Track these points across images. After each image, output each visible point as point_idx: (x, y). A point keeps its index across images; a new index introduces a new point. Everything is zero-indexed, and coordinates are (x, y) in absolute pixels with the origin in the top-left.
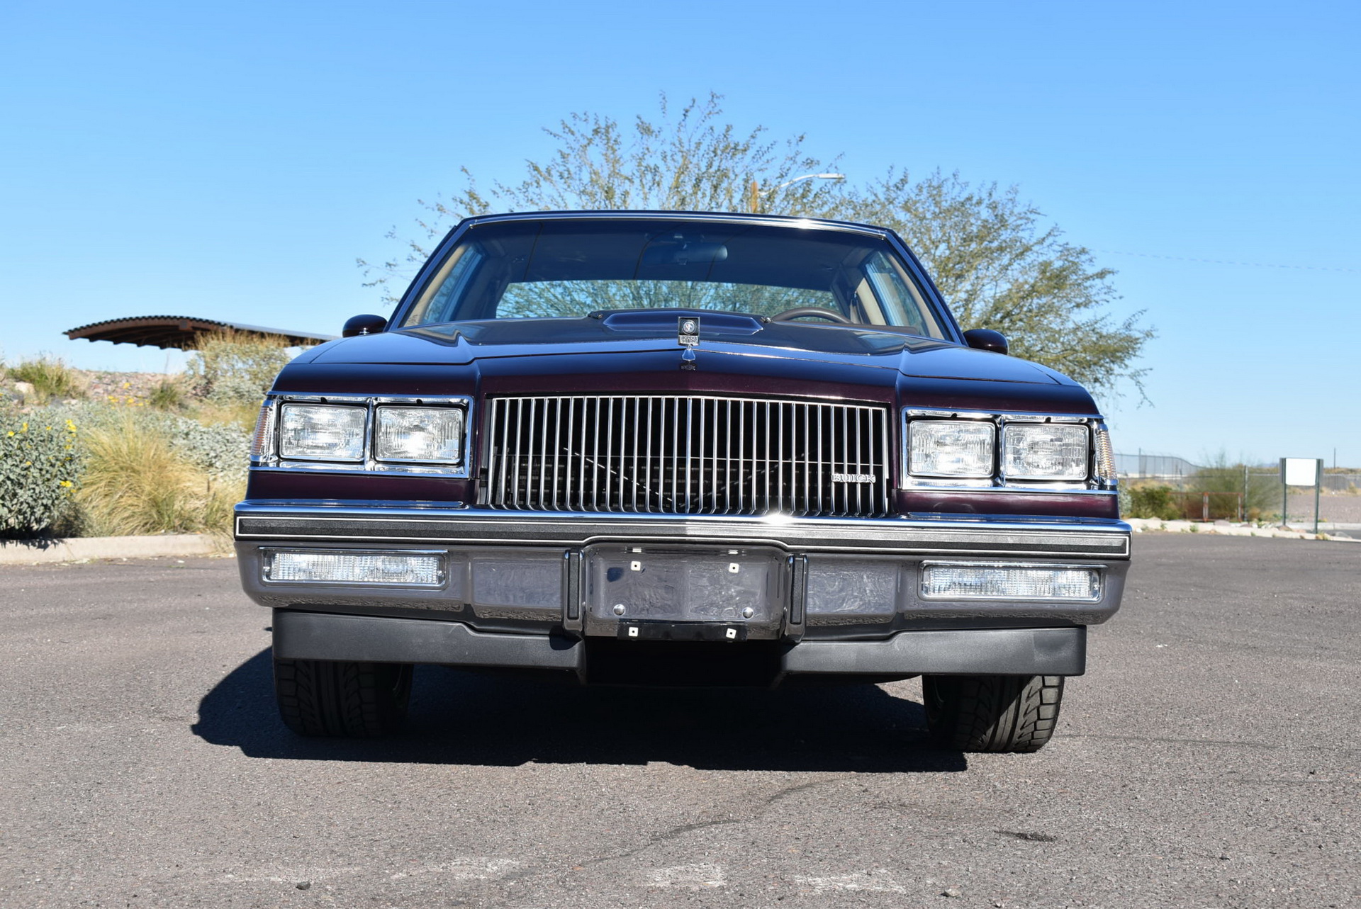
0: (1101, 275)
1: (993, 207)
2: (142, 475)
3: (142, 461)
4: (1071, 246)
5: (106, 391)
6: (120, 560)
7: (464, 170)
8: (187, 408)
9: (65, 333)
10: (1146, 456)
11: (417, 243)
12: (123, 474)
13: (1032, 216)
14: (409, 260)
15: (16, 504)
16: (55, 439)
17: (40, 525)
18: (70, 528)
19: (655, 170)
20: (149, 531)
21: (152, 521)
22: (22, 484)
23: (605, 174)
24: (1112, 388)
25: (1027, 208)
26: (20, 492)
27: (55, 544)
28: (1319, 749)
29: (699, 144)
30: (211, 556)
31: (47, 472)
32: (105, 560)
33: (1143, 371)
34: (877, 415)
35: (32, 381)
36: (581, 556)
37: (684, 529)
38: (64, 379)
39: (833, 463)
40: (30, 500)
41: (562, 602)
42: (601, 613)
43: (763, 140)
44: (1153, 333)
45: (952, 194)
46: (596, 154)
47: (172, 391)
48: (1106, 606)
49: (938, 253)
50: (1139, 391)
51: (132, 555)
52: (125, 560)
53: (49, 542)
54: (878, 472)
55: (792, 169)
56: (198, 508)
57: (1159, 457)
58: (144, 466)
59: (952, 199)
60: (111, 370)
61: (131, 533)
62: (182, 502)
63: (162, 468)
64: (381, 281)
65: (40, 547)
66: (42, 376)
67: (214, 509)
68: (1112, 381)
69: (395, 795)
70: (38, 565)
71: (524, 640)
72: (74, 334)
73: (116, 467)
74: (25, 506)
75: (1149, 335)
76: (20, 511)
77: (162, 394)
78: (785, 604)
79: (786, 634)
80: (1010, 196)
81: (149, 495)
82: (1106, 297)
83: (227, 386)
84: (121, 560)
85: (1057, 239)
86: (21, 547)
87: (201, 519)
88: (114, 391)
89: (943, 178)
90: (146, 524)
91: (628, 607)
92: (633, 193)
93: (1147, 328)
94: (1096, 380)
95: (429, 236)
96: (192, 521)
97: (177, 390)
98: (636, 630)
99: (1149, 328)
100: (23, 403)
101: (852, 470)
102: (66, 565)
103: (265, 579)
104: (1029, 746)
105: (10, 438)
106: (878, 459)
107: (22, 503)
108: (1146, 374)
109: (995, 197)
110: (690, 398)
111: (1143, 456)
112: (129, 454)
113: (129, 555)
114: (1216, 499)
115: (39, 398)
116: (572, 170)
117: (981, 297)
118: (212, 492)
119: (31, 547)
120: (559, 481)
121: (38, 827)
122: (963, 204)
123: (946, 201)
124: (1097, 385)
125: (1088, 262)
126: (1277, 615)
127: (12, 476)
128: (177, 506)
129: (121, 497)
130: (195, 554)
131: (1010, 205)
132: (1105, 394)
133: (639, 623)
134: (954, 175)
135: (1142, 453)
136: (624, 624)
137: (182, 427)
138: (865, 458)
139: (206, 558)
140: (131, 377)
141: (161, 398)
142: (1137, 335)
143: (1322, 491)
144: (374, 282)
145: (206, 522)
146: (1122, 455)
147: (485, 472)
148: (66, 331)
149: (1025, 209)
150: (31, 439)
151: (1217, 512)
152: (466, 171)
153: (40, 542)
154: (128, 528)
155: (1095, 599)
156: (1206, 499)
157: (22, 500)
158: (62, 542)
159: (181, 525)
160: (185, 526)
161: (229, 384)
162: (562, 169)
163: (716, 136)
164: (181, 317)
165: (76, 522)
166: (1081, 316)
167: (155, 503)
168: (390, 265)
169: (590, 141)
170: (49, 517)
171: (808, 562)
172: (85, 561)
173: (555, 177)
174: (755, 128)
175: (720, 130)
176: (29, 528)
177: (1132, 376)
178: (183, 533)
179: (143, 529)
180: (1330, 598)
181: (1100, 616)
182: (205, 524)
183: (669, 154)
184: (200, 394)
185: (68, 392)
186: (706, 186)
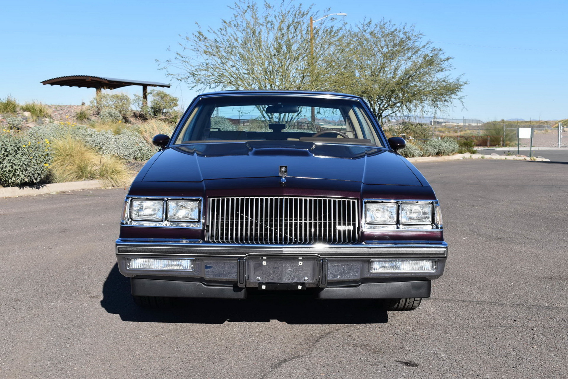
0: (448, 59)
1: (405, 33)
2: (75, 157)
3: (75, 152)
4: (436, 48)
5: (59, 114)
6: (67, 192)
7: (196, 23)
8: (91, 120)
9: (41, 82)
10: (466, 120)
11: (178, 53)
12: (68, 157)
13: (421, 36)
14: (175, 59)
15: (27, 173)
16: (41, 147)
17: (37, 180)
18: (47, 180)
19: (272, 23)
20: (78, 179)
21: (79, 175)
22: (29, 165)
23: (252, 23)
24: (451, 103)
25: (418, 33)
26: (29, 169)
27: (43, 187)
28: (519, 305)
29: (289, 12)
30: (103, 188)
31: (39, 160)
32: (62, 192)
33: (464, 96)
34: (354, 202)
35: (30, 111)
36: (244, 260)
37: (282, 251)
38: (43, 110)
39: (337, 222)
40: (32, 172)
41: (237, 277)
42: (252, 280)
43: (314, 10)
44: (467, 83)
45: (389, 28)
46: (248, 16)
47: (84, 114)
48: (437, 274)
49: (383, 50)
50: (462, 105)
51: (72, 189)
52: (69, 191)
53: (40, 186)
54: (354, 225)
55: (326, 21)
56: (97, 170)
57: (471, 120)
58: (76, 153)
59: (389, 30)
60: (60, 104)
61: (71, 181)
62: (91, 167)
63: (82, 154)
64: (165, 68)
65: (37, 188)
66: (34, 109)
67: (103, 170)
68: (452, 101)
69: (178, 343)
70: (36, 195)
71: (224, 289)
72: (45, 83)
73: (65, 155)
74: (31, 174)
75: (466, 83)
76: (29, 176)
77: (81, 115)
78: (320, 275)
79: (320, 287)
80: (412, 28)
81: (78, 165)
82: (449, 69)
83: (106, 112)
84: (69, 192)
85: (430, 45)
86: (30, 189)
87: (98, 174)
88: (62, 114)
89: (385, 22)
90: (77, 176)
91: (262, 278)
92: (263, 31)
93: (465, 81)
94: (445, 100)
95: (183, 50)
96: (95, 175)
97: (86, 113)
98: (265, 286)
99: (466, 81)
100: (27, 121)
101: (344, 224)
102: (47, 195)
103: (128, 268)
104: (411, 309)
105: (24, 148)
106: (354, 220)
107: (29, 173)
108: (465, 98)
109: (406, 30)
110: (284, 198)
111: (464, 120)
112: (69, 149)
113: (71, 190)
114: (493, 138)
115: (33, 119)
116: (239, 23)
117: (400, 69)
118: (102, 163)
119: (34, 188)
120: (236, 224)
121: (48, 365)
122: (393, 32)
123: (387, 30)
124: (446, 102)
125: (442, 54)
126: (510, 217)
127: (25, 163)
128: (89, 169)
129: (67, 166)
130: (96, 188)
131: (412, 32)
132: (449, 106)
133: (266, 284)
134: (390, 21)
135: (464, 119)
136: (261, 284)
137: (90, 132)
138: (349, 220)
139: (100, 189)
140: (68, 107)
141: (80, 117)
142: (461, 83)
143: (534, 131)
144: (162, 68)
145: (100, 175)
146: (456, 120)
147: (208, 226)
148: (42, 81)
149: (418, 34)
150: (32, 148)
151: (493, 144)
152: (197, 24)
153: (37, 187)
154: (70, 178)
155: (434, 271)
156: (489, 139)
157: (29, 172)
158: (45, 186)
159: (90, 176)
160: (92, 177)
161: (107, 111)
162: (235, 22)
163: (295, 9)
164: (87, 76)
165: (50, 177)
166: (440, 76)
167: (80, 168)
168: (168, 61)
169: (246, 11)
170: (40, 177)
171: (328, 261)
172: (54, 193)
173: (233, 25)
174: (311, 5)
175: (297, 6)
176: (33, 182)
177: (459, 99)
178: (92, 179)
179: (76, 178)
180: (532, 204)
181: (436, 276)
182: (100, 176)
183: (277, 16)
184: (95, 114)
185: (44, 115)
186: (292, 29)
